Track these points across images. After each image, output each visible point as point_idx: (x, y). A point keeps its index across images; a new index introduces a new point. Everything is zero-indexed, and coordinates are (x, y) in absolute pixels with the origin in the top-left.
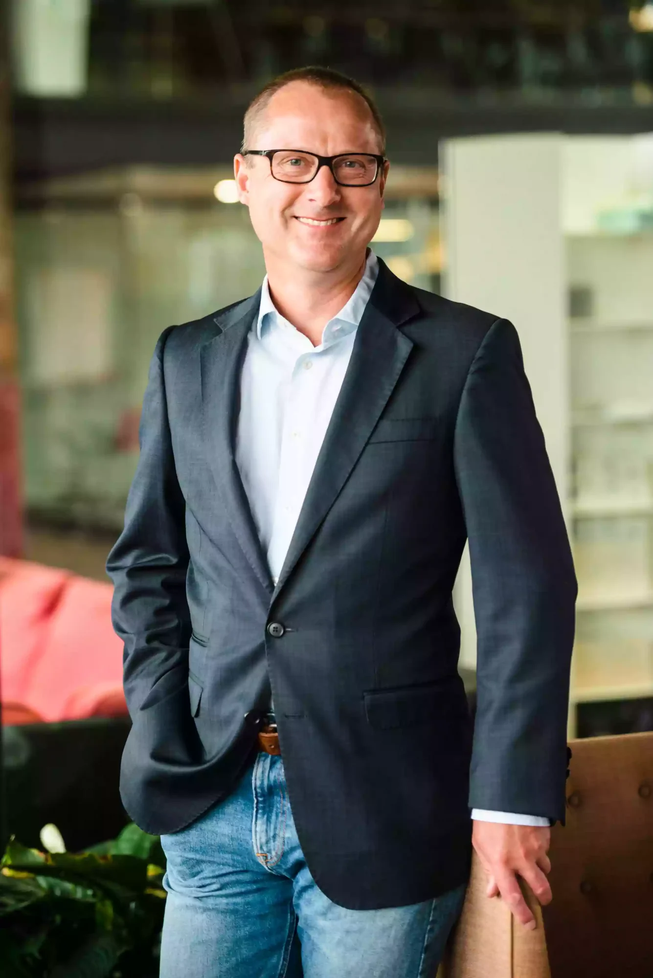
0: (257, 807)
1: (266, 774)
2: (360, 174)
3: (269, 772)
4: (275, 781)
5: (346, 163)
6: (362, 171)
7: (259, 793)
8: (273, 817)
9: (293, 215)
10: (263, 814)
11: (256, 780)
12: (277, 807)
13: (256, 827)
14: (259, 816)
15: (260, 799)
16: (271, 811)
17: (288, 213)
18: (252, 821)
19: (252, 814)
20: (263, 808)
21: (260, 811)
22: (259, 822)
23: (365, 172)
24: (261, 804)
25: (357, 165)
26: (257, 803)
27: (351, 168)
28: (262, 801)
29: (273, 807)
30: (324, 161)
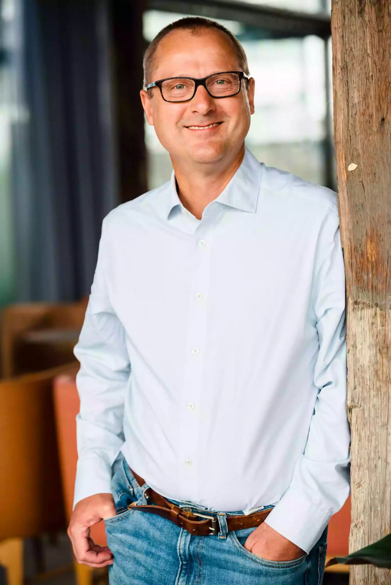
0: (181, 568)
1: (187, 546)
2: (228, 88)
3: (189, 545)
4: (193, 552)
5: (217, 81)
6: (229, 86)
7: (183, 558)
8: (192, 578)
9: (184, 126)
10: (185, 574)
11: (179, 549)
12: (195, 571)
13: (178, 582)
14: (182, 575)
15: (184, 563)
16: (191, 573)
17: (180, 124)
18: (176, 576)
19: (177, 571)
20: (186, 569)
21: (183, 571)
22: (181, 579)
23: (231, 86)
24: (185, 566)
25: (225, 82)
26: (182, 565)
27: (222, 85)
28: (185, 564)
29: (193, 569)
30: (199, 82)
